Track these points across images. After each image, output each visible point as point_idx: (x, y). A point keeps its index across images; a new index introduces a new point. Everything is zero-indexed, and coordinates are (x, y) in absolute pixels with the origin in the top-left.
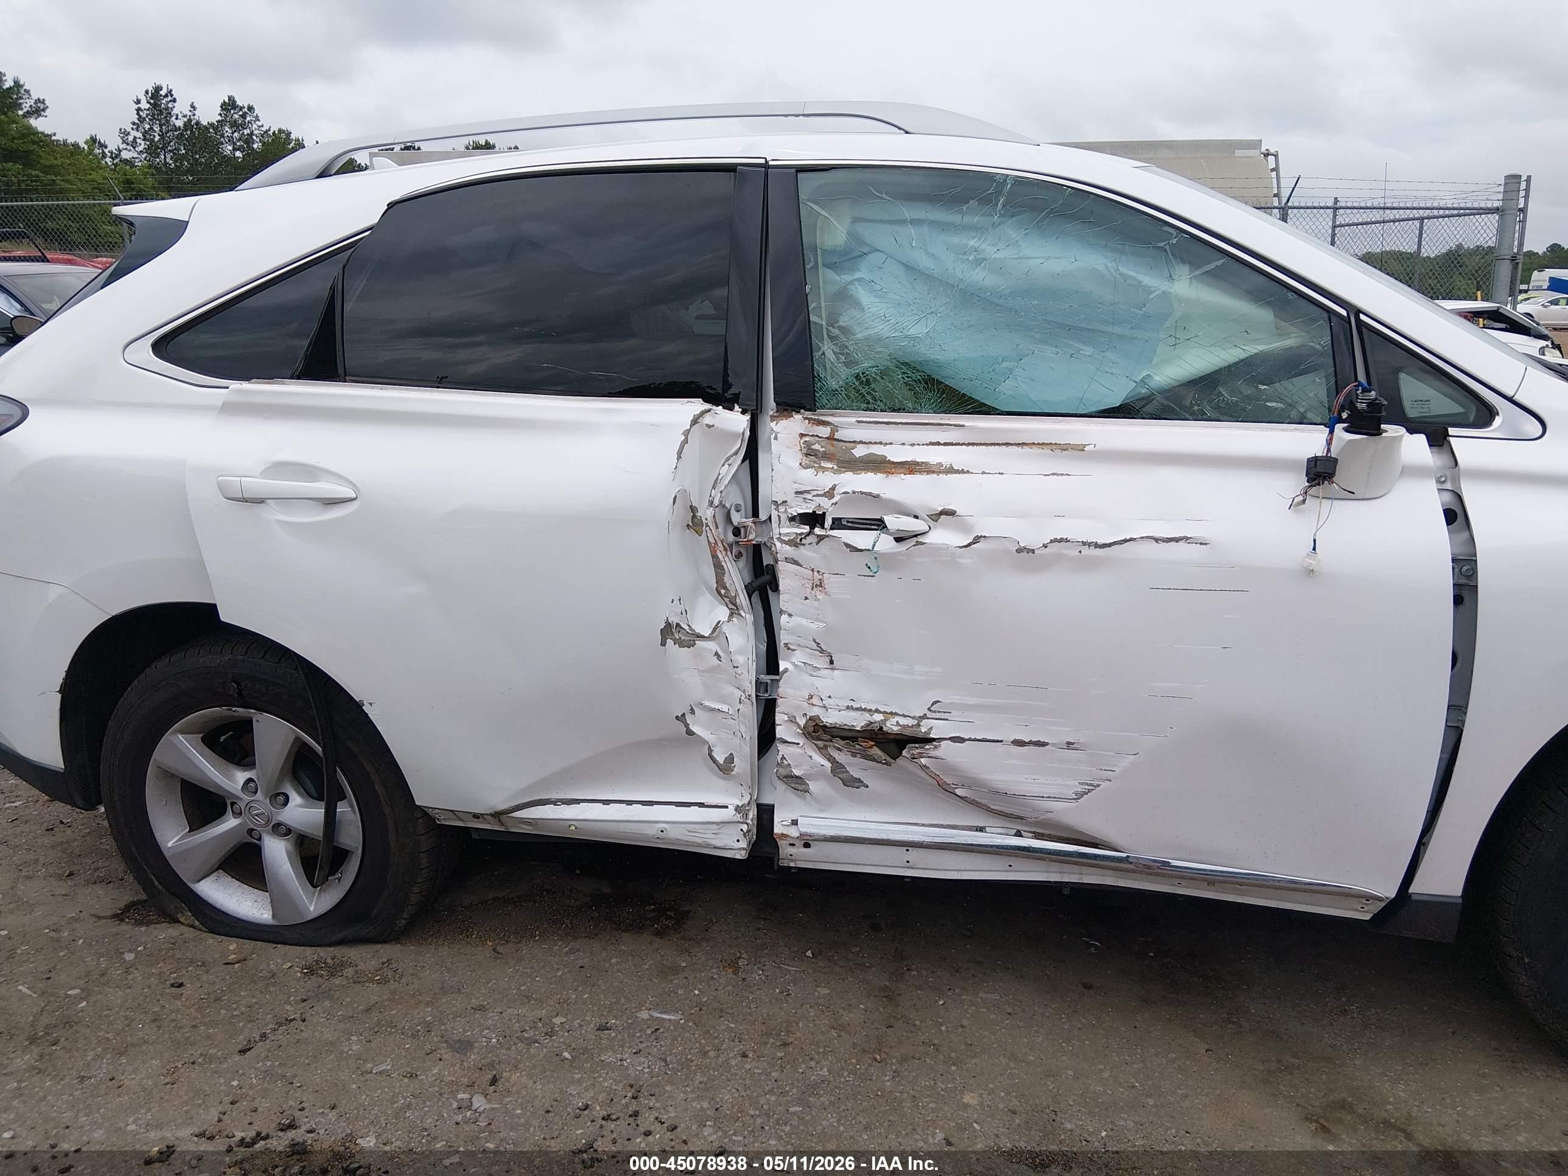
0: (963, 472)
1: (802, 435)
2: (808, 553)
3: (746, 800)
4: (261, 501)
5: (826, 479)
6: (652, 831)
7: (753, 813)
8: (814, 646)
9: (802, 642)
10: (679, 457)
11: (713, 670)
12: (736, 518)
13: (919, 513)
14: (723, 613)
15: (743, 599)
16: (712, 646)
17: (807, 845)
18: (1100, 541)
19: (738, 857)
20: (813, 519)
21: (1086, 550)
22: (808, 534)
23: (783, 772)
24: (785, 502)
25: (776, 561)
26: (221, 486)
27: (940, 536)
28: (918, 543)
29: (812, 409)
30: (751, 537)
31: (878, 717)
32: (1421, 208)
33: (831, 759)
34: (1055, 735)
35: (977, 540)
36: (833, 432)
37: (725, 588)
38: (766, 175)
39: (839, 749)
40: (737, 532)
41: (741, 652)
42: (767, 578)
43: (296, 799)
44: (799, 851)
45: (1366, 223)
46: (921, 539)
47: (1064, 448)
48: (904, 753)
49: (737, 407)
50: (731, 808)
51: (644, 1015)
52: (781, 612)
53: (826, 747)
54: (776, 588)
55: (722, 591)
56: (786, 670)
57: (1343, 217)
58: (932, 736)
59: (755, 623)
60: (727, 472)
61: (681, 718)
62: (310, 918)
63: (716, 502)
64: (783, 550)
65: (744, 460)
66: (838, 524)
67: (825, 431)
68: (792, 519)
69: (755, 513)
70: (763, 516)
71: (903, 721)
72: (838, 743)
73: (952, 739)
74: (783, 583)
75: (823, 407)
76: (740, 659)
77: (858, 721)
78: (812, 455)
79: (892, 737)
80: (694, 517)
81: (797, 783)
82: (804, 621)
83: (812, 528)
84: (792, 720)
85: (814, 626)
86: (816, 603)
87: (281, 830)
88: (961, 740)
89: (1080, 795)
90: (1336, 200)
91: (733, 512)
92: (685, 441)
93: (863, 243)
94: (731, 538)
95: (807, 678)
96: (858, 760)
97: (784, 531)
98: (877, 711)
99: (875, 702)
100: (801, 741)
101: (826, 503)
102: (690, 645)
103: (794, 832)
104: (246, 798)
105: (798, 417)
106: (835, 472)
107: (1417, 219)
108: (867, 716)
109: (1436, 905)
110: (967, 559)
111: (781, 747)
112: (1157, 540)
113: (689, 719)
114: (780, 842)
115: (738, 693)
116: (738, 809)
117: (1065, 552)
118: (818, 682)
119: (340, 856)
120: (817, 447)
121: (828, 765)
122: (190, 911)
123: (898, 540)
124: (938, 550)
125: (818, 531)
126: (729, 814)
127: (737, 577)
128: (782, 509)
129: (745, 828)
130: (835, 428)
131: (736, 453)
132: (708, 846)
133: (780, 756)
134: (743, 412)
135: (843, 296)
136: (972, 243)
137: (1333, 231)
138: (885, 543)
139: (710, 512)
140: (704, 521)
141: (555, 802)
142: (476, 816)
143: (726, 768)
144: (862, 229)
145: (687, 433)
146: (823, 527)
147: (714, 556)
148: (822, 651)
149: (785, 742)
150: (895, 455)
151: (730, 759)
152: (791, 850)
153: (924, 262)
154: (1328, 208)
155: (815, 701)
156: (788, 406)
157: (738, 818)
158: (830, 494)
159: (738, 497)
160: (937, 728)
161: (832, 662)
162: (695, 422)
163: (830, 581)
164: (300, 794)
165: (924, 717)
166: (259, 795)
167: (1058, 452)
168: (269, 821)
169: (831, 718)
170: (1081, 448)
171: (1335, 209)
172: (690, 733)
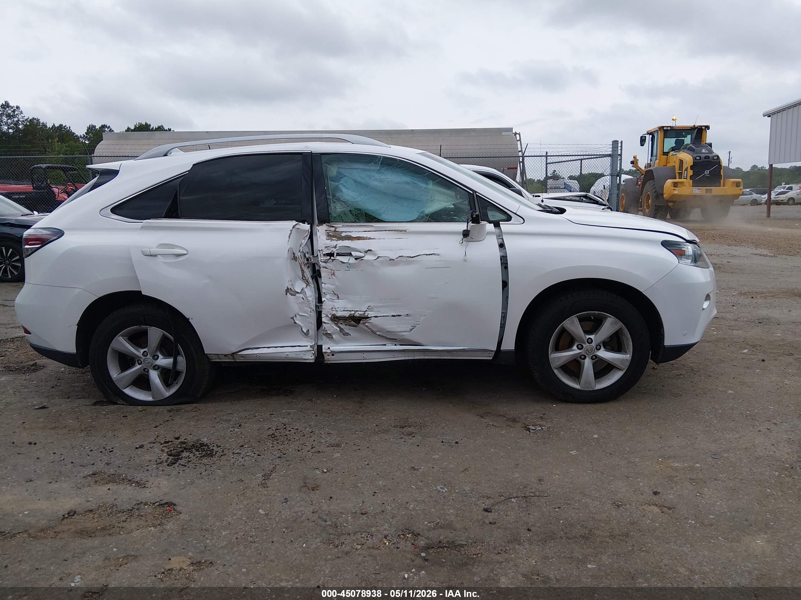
0: (373, 239)
1: (326, 230)
2: (329, 265)
3: (313, 343)
4: (155, 256)
5: (334, 243)
6: (284, 355)
7: (316, 347)
8: (333, 293)
9: (329, 292)
10: (289, 238)
11: (301, 303)
12: (307, 256)
13: (361, 251)
14: (304, 285)
15: (310, 280)
16: (301, 295)
17: (333, 355)
18: (412, 256)
19: (312, 362)
20: (331, 255)
21: (408, 258)
22: (329, 259)
23: (325, 332)
24: (322, 250)
25: (320, 268)
26: (142, 252)
27: (368, 257)
28: (362, 260)
29: (329, 223)
30: (312, 261)
31: (353, 312)
32: (579, 155)
33: (339, 327)
34: (403, 312)
35: (378, 257)
36: (335, 230)
37: (305, 277)
38: (312, 155)
39: (342, 324)
40: (308, 260)
41: (310, 296)
42: (317, 273)
43: (161, 356)
44: (331, 357)
45: (559, 162)
46: (362, 258)
47: (401, 231)
48: (361, 322)
49: (306, 223)
50: (309, 346)
51: (284, 411)
52: (322, 283)
53: (337, 323)
54: (320, 277)
55: (304, 278)
56: (324, 301)
57: (550, 160)
58: (369, 316)
59: (314, 287)
60: (304, 242)
61: (292, 318)
62: (167, 396)
63: (301, 251)
64: (322, 264)
65: (309, 239)
66: (338, 254)
67: (333, 229)
68: (324, 255)
69: (313, 254)
70: (315, 255)
71: (360, 313)
72: (341, 321)
73: (375, 317)
74: (322, 275)
75: (332, 222)
76: (310, 299)
77: (347, 314)
78: (330, 236)
79: (357, 318)
80: (294, 256)
81: (329, 336)
82: (329, 286)
83: (330, 257)
84: (327, 316)
85: (332, 287)
86: (333, 280)
87: (156, 368)
88: (377, 317)
89: (411, 330)
90: (547, 153)
91: (306, 254)
92: (291, 233)
93: (341, 174)
94: (306, 262)
95: (331, 303)
96: (348, 327)
97: (322, 258)
98: (352, 311)
99: (352, 308)
100: (330, 322)
101: (334, 250)
102: (294, 295)
103: (329, 351)
104: (144, 358)
105: (325, 225)
106: (337, 241)
107: (579, 160)
108: (349, 312)
109: (508, 352)
110: (376, 263)
111: (323, 324)
112: (426, 255)
113: (294, 318)
114: (325, 355)
115: (310, 310)
116: (311, 346)
117: (403, 260)
118: (334, 304)
119: (178, 373)
120: (331, 234)
121: (339, 329)
122: (121, 399)
123: (356, 259)
124: (367, 261)
125: (332, 258)
126: (308, 348)
127: (308, 273)
128: (321, 252)
129: (313, 352)
130: (336, 228)
131: (307, 236)
132: (302, 359)
133: (323, 328)
134: (308, 224)
135: (337, 189)
136: (373, 174)
137: (546, 166)
138: (352, 260)
139: (299, 254)
140: (297, 257)
141: (252, 349)
142: (225, 355)
143: (307, 334)
144: (341, 170)
145: (291, 231)
146: (333, 257)
147: (301, 267)
148: (335, 294)
149: (325, 323)
150: (354, 235)
151: (308, 331)
152: (328, 357)
153: (359, 179)
154: (543, 156)
155: (333, 309)
156: (321, 222)
157: (311, 349)
158: (335, 247)
159: (307, 249)
160: (370, 314)
161: (338, 297)
162: (294, 227)
163: (337, 273)
164: (162, 355)
165: (366, 311)
166: (148, 356)
167: (399, 232)
168: (152, 365)
169: (339, 314)
170: (405, 231)
171: (546, 156)
172: (295, 323)
